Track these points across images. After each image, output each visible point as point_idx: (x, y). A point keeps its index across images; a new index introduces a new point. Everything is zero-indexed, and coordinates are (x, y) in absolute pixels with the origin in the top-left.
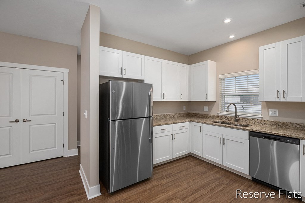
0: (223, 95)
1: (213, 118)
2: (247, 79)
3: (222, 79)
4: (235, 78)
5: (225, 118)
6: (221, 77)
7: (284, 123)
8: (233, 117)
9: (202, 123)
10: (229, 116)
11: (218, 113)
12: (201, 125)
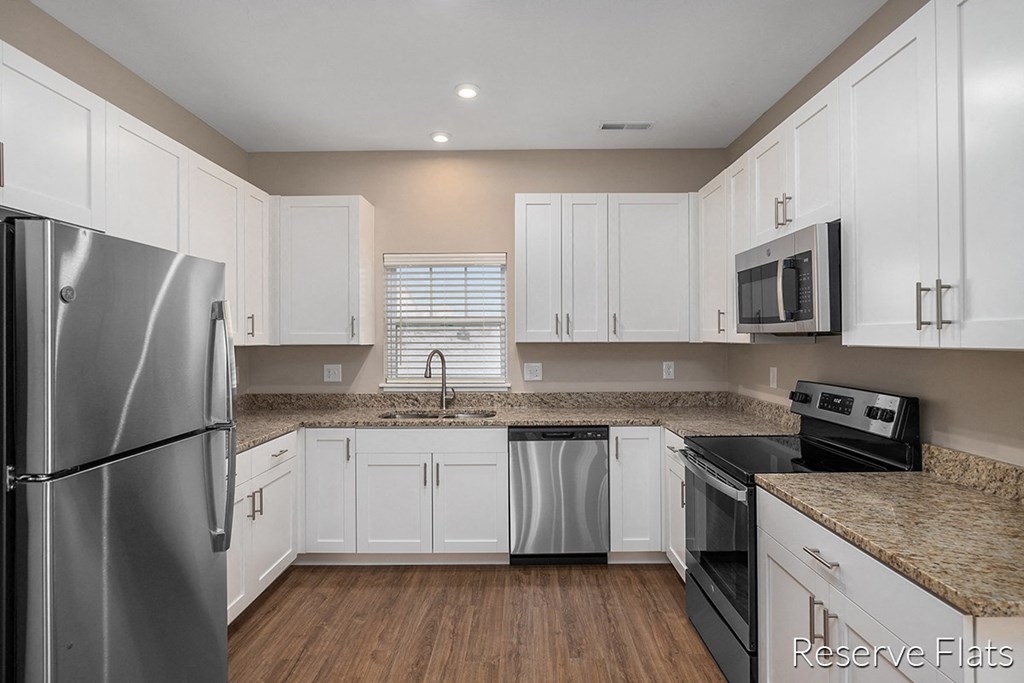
0: (391, 324)
1: (364, 404)
2: (463, 276)
3: (392, 269)
4: (428, 270)
5: (408, 398)
6: (390, 260)
7: (555, 396)
8: (431, 393)
9: (355, 425)
10: (418, 393)
11: (381, 385)
12: (349, 432)
